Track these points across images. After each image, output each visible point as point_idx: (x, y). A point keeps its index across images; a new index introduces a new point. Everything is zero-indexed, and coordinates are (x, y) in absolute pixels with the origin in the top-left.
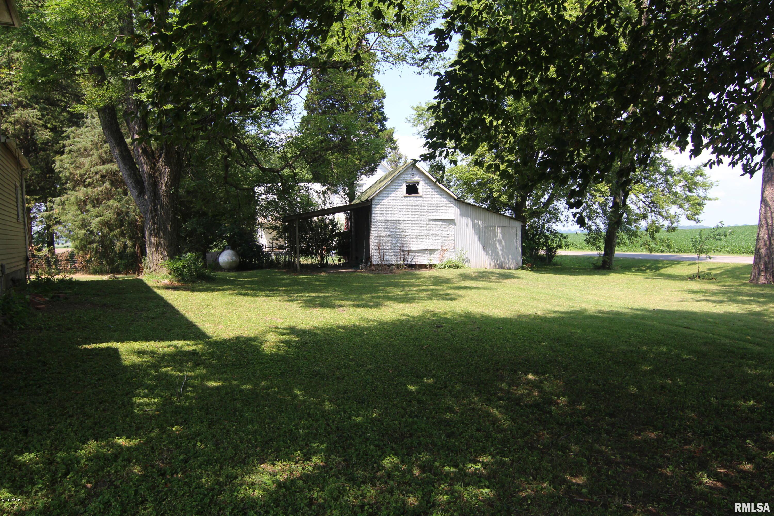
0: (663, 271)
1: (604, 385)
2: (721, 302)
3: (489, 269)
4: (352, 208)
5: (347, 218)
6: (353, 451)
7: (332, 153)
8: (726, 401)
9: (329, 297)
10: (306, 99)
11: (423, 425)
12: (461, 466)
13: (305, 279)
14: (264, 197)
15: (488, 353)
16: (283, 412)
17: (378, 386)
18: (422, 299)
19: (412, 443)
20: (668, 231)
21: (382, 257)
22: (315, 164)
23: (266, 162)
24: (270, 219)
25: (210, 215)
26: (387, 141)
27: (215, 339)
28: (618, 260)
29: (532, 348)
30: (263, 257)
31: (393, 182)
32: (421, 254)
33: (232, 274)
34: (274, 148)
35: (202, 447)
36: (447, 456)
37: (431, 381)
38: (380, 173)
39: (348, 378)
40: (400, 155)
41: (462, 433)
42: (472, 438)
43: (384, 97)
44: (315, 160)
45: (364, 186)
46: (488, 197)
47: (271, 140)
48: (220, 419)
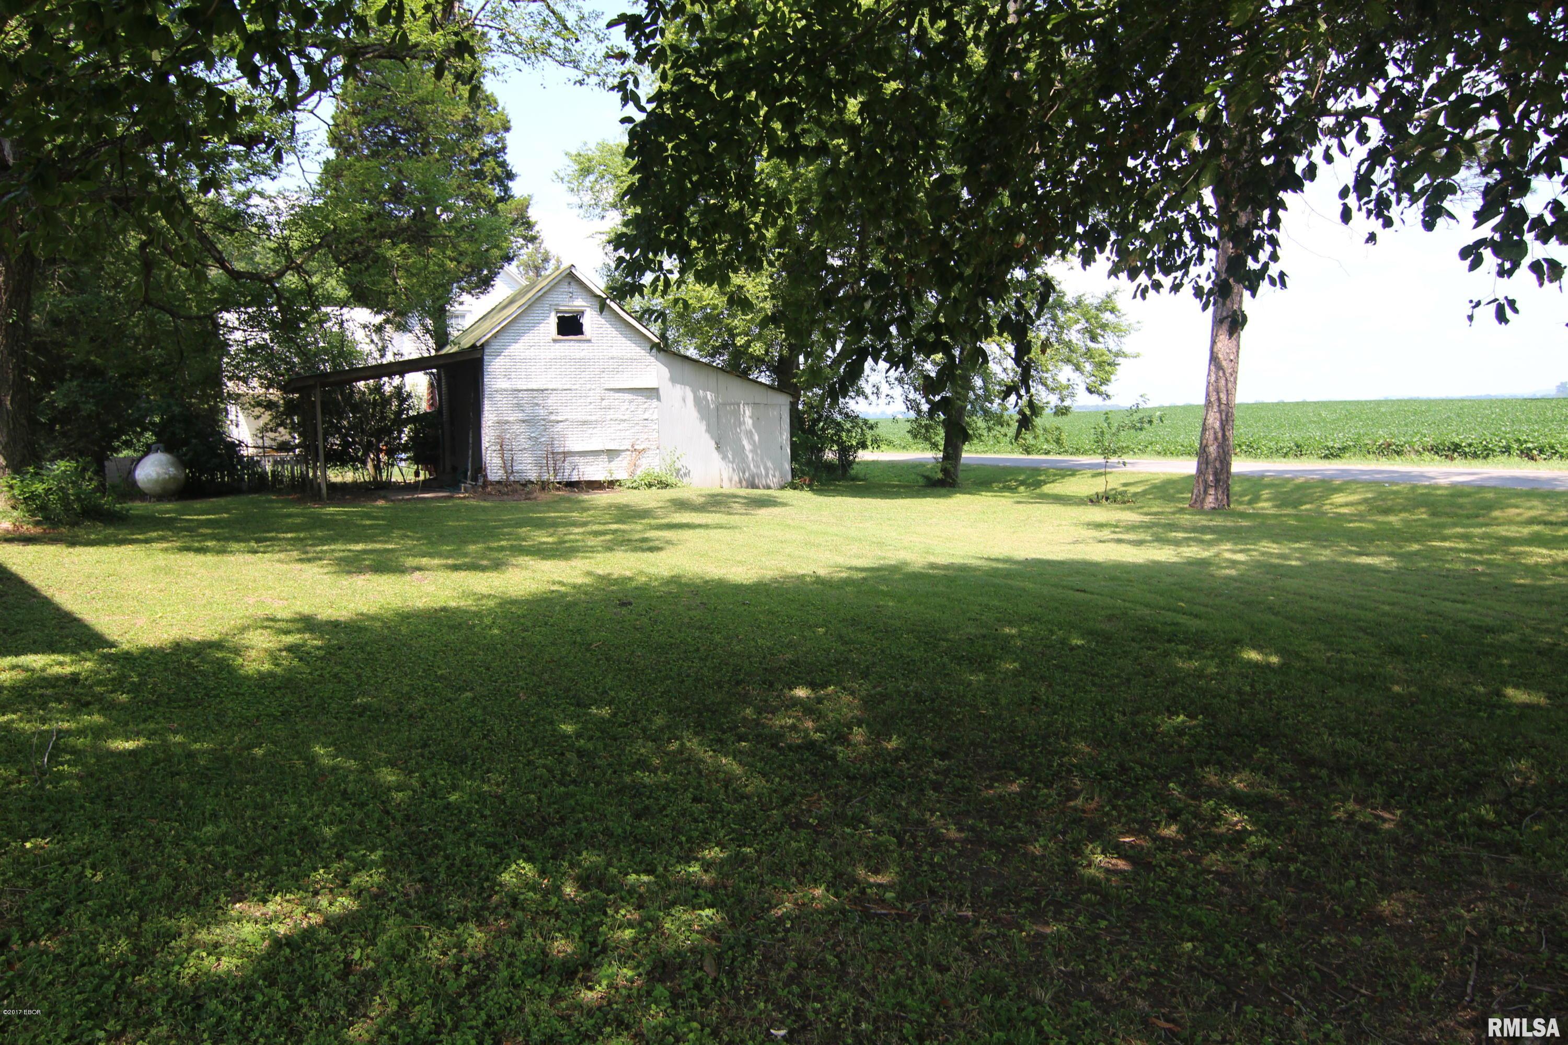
0: (1047, 489)
1: (933, 701)
2: (1139, 543)
3: (728, 489)
4: (441, 362)
5: (431, 385)
6: (440, 860)
7: (394, 244)
8: (1139, 718)
9: (392, 550)
10: (331, 122)
11: (587, 799)
12: (660, 869)
13: (338, 514)
14: (238, 335)
15: (720, 651)
16: (286, 792)
17: (496, 728)
18: (593, 549)
19: (563, 835)
20: (1056, 414)
21: (507, 466)
22: (357, 266)
23: (242, 258)
24: (255, 383)
25: (113, 374)
26: (514, 223)
27: (125, 647)
28: (969, 468)
29: (804, 637)
30: (243, 468)
31: (529, 308)
32: (591, 459)
33: (169, 506)
34: (259, 228)
35: (99, 877)
36: (633, 854)
37: (605, 712)
38: (501, 289)
39: (431, 715)
40: (547, 252)
41: (664, 808)
42: (683, 815)
43: (507, 129)
44: (356, 258)
45: (468, 316)
46: (725, 346)
47: (253, 210)
48: (139, 817)
